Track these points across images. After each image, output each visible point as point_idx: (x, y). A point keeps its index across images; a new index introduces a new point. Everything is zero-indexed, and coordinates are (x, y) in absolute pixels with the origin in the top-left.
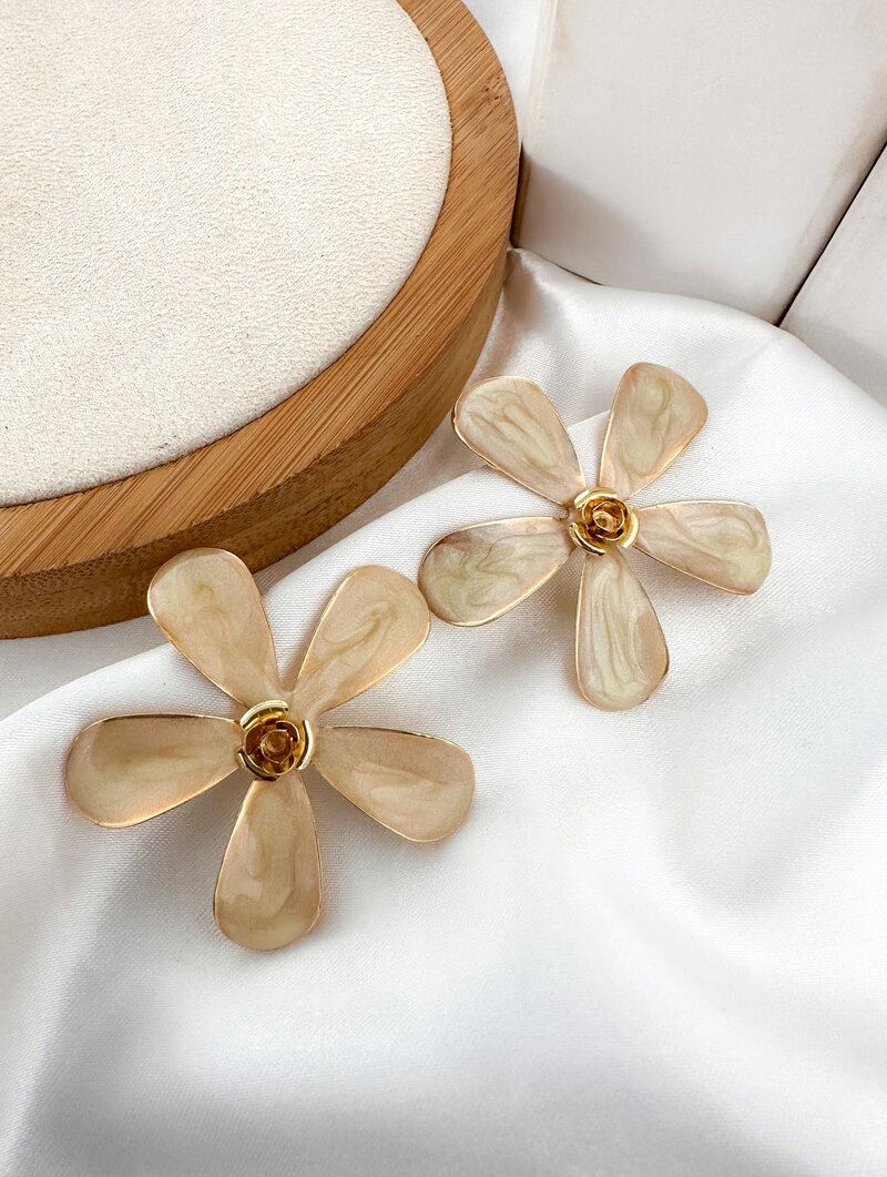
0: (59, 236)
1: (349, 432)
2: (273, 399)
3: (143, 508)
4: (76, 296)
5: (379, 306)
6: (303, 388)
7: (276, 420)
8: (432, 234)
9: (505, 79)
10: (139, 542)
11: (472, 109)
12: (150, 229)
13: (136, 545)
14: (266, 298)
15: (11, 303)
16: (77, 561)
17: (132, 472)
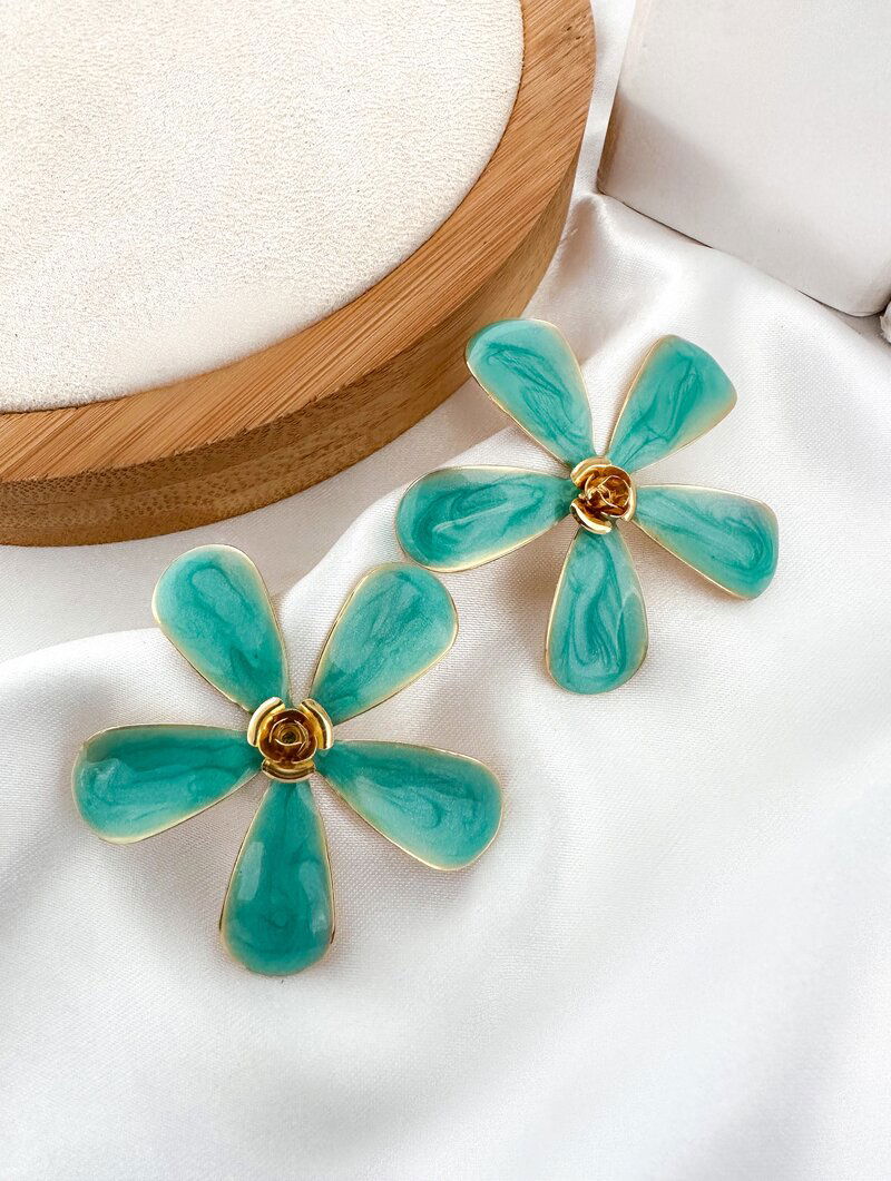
0: (103, 152)
1: (350, 377)
5: (407, 249)
9: (591, 18)
10: (120, 464)
11: (549, 48)
12: (190, 151)
13: (116, 467)
14: (292, 230)
15: (45, 214)
16: (57, 475)
17: (125, 393)
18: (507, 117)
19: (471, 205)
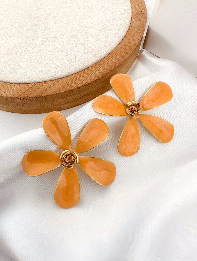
1: (93, 80)
2: (78, 70)
3: (46, 88)
4: (42, 44)
5: (106, 54)
6: (85, 69)
7: (78, 75)
8: (122, 41)
9: (146, 10)
10: (43, 95)
11: (137, 15)
12: (60, 33)
14: (81, 49)
15: (29, 44)
16: (29, 97)
17: (45, 81)
18: (128, 29)
19: (119, 46)
